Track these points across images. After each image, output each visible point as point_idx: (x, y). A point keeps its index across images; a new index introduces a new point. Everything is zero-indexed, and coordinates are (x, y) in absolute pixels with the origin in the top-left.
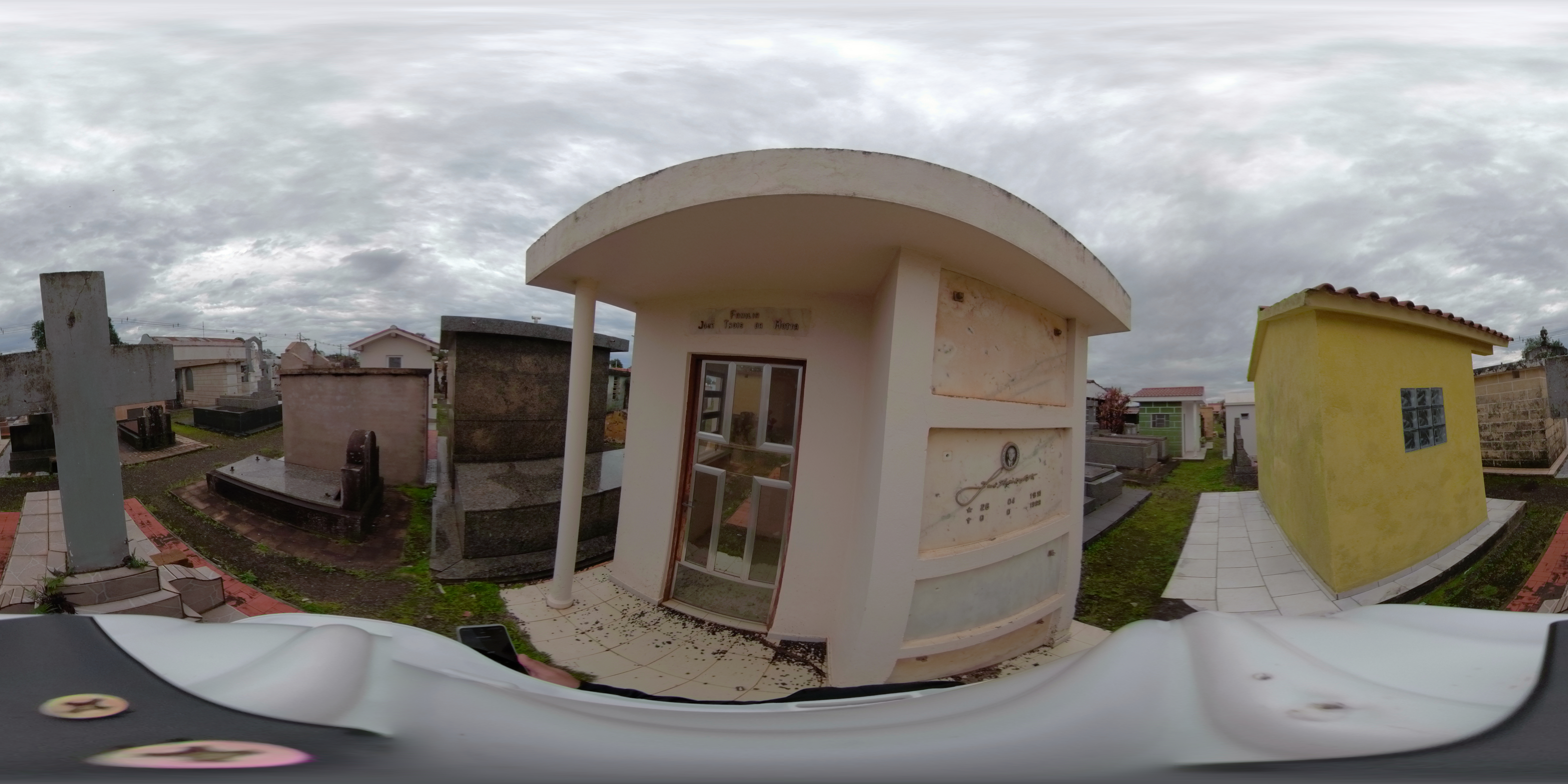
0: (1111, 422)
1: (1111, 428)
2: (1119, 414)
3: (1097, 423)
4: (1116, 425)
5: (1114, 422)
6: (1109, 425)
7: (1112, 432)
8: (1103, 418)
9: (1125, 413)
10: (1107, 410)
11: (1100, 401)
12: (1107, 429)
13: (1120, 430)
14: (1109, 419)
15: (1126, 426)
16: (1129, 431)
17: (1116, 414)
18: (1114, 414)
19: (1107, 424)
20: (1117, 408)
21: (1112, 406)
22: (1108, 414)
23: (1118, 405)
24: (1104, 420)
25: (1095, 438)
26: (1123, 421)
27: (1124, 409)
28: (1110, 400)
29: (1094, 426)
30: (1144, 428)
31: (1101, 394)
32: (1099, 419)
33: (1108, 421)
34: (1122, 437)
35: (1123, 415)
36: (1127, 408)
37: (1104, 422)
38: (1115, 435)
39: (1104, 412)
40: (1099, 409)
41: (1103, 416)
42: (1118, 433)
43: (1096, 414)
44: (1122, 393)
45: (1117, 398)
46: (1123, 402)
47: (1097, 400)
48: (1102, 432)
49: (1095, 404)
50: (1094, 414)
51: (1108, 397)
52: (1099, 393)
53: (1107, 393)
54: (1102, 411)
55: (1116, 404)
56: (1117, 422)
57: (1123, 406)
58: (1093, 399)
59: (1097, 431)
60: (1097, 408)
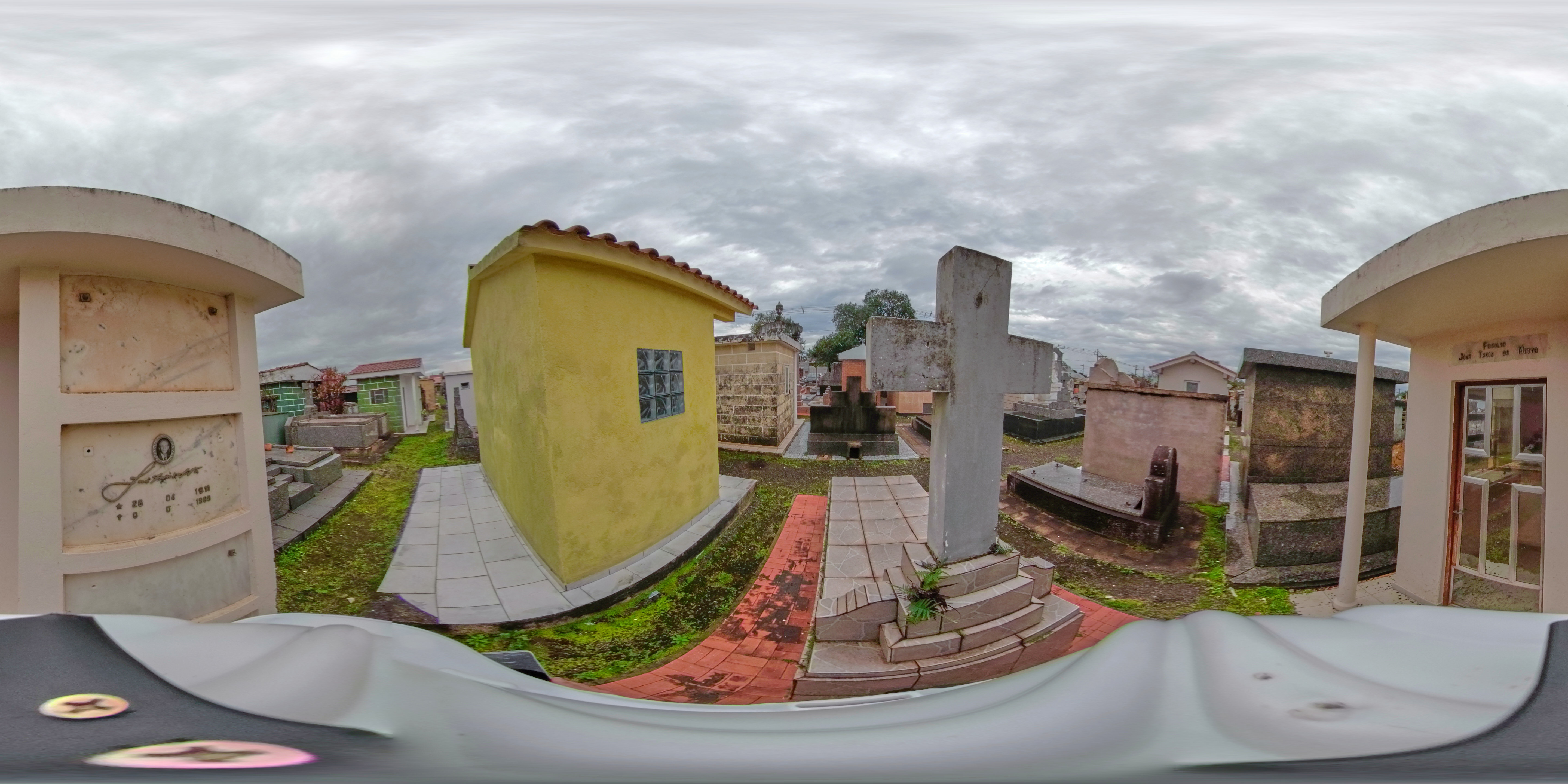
0: (330, 403)
1: (330, 409)
2: (337, 394)
3: (315, 406)
4: (335, 405)
5: (333, 402)
6: (329, 406)
7: (332, 413)
8: (321, 400)
9: (343, 392)
10: (325, 391)
11: (316, 384)
12: (327, 410)
13: (340, 410)
14: (328, 401)
15: (345, 405)
16: (350, 410)
17: (334, 394)
18: (332, 395)
19: (326, 406)
20: (334, 388)
21: (329, 387)
22: (326, 396)
23: (336, 385)
24: (323, 401)
25: (313, 421)
26: (342, 401)
27: (341, 389)
28: (327, 381)
29: (312, 408)
30: (364, 406)
31: (316, 376)
32: (316, 402)
33: (326, 402)
34: (340, 418)
35: (341, 394)
36: (345, 387)
37: (323, 404)
38: (334, 415)
39: (322, 393)
40: (316, 391)
41: (322, 398)
42: (337, 413)
43: (313, 396)
44: (338, 372)
45: (333, 378)
46: (340, 382)
47: (313, 382)
48: (321, 414)
49: (311, 386)
50: (311, 396)
51: (324, 378)
52: (314, 375)
53: (322, 373)
54: (319, 393)
55: (333, 384)
56: (335, 402)
57: (340, 385)
58: (309, 382)
59: (315, 414)
60: (314, 390)
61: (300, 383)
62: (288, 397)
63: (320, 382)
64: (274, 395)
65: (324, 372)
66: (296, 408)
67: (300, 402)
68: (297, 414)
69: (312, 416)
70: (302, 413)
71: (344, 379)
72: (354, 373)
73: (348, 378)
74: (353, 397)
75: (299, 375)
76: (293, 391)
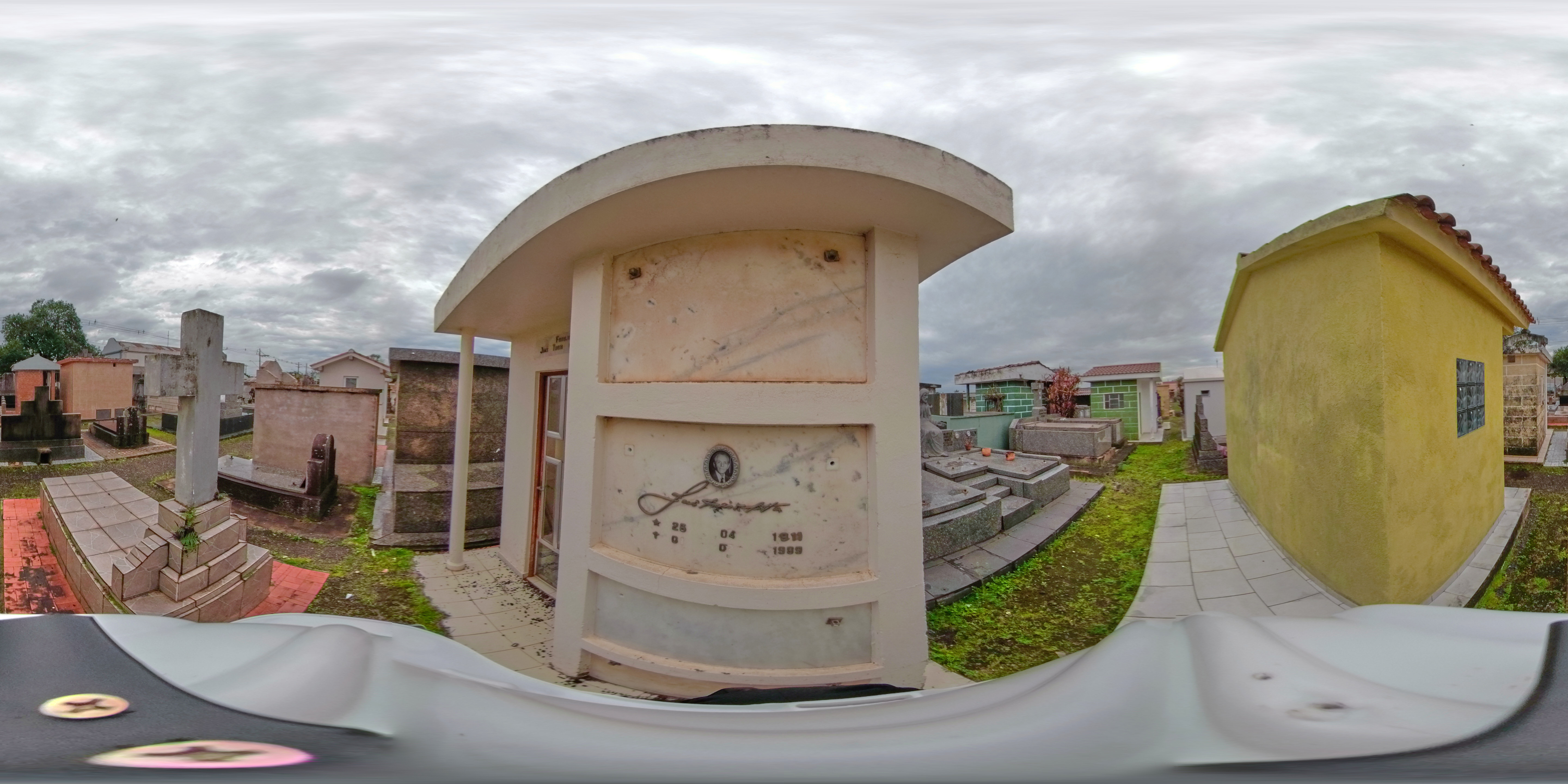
0: (1061, 405)
1: (1061, 412)
2: (1069, 396)
3: (1044, 408)
4: (1066, 408)
5: (1064, 405)
6: (1059, 409)
7: (1062, 416)
8: (1051, 401)
9: (1075, 394)
10: (1056, 392)
11: (1047, 384)
12: (1057, 412)
13: (1070, 413)
15: (1077, 409)
16: (1081, 414)
17: (1066, 396)
18: (1063, 397)
19: (1056, 408)
20: (1066, 390)
21: (1061, 388)
22: (1056, 397)
23: (1068, 386)
24: (1053, 403)
25: (1041, 425)
26: (1074, 403)
27: (1074, 391)
28: (1059, 382)
29: (1041, 410)
30: (1097, 410)
31: (1048, 376)
32: (1046, 403)
33: (1057, 404)
34: (1071, 422)
35: (1073, 396)
36: (1078, 389)
37: (1053, 406)
38: (1064, 419)
39: (1052, 394)
40: (1046, 392)
41: (1052, 399)
42: (1067, 417)
43: (1043, 397)
44: (1071, 373)
45: (1066, 379)
46: (1073, 383)
47: (1043, 382)
48: (1050, 417)
49: (1041, 386)
50: (1040, 398)
51: (1055, 378)
52: (1045, 375)
53: (1054, 374)
54: (1050, 394)
55: (1065, 386)
56: (1067, 405)
57: (1073, 387)
58: (1039, 382)
59: (1044, 416)
60: (1044, 391)
61: (1029, 382)
62: (1016, 397)
63: (1051, 383)
64: (1000, 394)
65: (1056, 373)
66: (1024, 409)
67: (1029, 402)
68: (1025, 415)
69: (1040, 419)
70: (1030, 415)
71: (1078, 381)
72: (1088, 375)
73: (1082, 379)
74: (1085, 400)
75: (1028, 374)
76: (1021, 391)
